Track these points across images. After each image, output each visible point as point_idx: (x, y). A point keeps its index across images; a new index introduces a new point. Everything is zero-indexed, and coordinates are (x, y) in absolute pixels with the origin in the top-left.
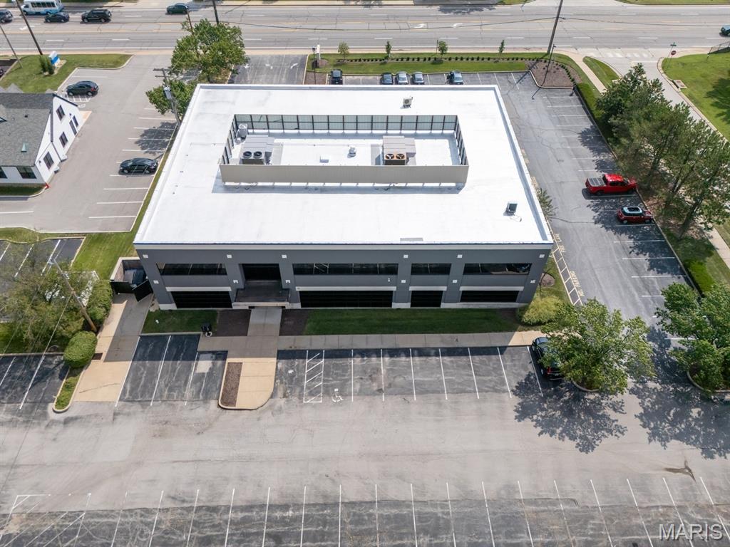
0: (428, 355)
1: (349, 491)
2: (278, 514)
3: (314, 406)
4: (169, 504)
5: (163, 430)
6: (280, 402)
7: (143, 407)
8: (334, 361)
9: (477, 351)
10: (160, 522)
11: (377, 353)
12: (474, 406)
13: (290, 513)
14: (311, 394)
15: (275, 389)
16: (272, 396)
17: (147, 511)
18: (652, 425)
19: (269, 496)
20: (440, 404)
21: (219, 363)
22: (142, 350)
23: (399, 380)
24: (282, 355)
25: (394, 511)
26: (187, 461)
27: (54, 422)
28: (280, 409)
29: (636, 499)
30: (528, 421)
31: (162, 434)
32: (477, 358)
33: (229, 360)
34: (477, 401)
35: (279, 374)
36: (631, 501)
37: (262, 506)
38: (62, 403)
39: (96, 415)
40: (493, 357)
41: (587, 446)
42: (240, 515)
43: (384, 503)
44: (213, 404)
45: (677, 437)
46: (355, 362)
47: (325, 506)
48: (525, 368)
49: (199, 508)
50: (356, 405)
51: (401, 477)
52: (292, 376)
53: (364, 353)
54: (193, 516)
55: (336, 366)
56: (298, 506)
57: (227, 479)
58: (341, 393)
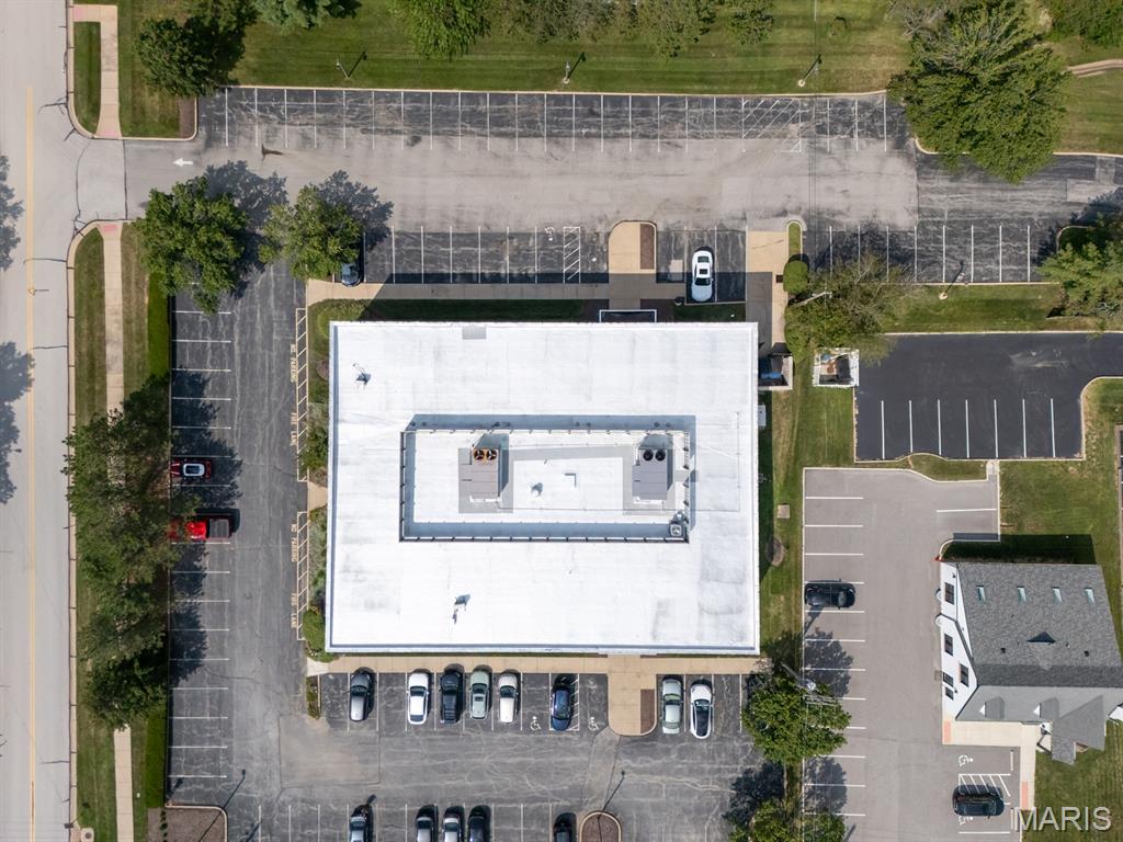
0: (463, 275)
1: (538, 146)
2: (593, 131)
3: (570, 223)
4: (680, 141)
5: (699, 205)
6: (601, 228)
7: (721, 225)
8: (554, 270)
9: (414, 278)
10: (684, 129)
11: (513, 279)
12: (427, 219)
13: (584, 131)
14: (573, 236)
15: (607, 242)
16: (608, 234)
17: (695, 136)
18: (277, 194)
19: (601, 145)
20: (458, 222)
21: (662, 270)
22: (740, 284)
23: (492, 249)
24: (603, 278)
25: (503, 129)
26: (674, 175)
27: (797, 211)
28: (601, 221)
29: (313, 132)
30: (383, 202)
31: (701, 199)
32: (416, 271)
33: (654, 271)
34: (423, 224)
35: (604, 257)
36: (319, 131)
37: (606, 137)
38: (794, 228)
39: (761, 218)
40: (400, 271)
41: (339, 176)
42: (622, 131)
43: (512, 135)
44: (661, 228)
45: (261, 181)
46: (534, 269)
47: (557, 135)
48: (375, 258)
49: (655, 137)
50: (532, 224)
51: (496, 156)
52: (592, 255)
53: (525, 279)
54: (659, 132)
55: (551, 264)
56: (578, 136)
57: (637, 159)
58: (546, 236)
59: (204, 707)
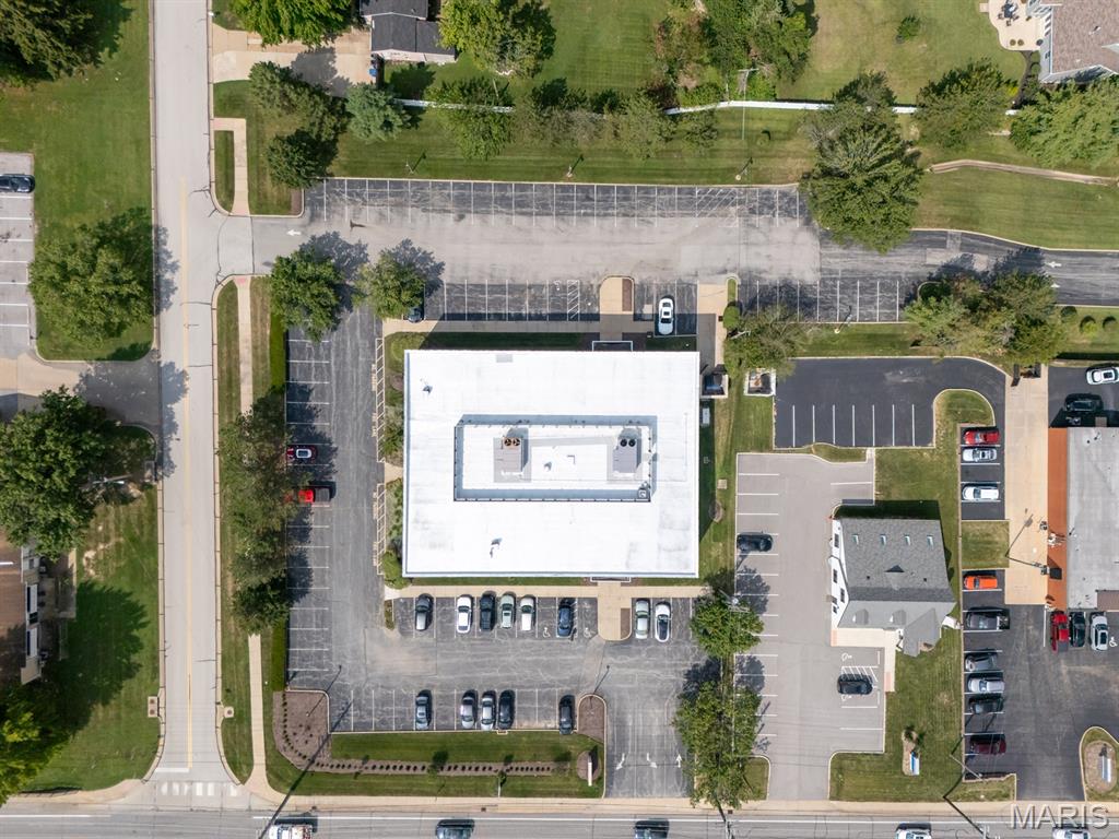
0: (495, 314)
1: (549, 222)
2: (589, 211)
3: (572, 278)
4: (651, 219)
5: (664, 265)
6: (594, 282)
7: (680, 280)
8: (560, 311)
9: (460, 317)
10: (653, 210)
11: (531, 318)
12: (470, 274)
13: (582, 211)
14: (575, 287)
15: (598, 291)
16: (600, 286)
17: (662, 216)
18: (362, 255)
19: (595, 221)
20: (492, 276)
21: (638, 312)
22: (693, 322)
23: (516, 296)
24: (596, 317)
25: (524, 210)
26: (647, 244)
27: (733, 270)
28: (594, 276)
29: (387, 211)
30: (438, 262)
31: (665, 261)
32: (461, 311)
33: (632, 313)
34: (467, 278)
35: (597, 302)
36: (391, 210)
37: (598, 215)
38: (732, 282)
39: (708, 275)
40: (450, 312)
41: (406, 243)
42: (610, 211)
43: (530, 214)
44: (637, 281)
45: (349, 246)
46: (546, 311)
47: (563, 214)
48: (432, 302)
49: (633, 216)
50: (545, 278)
51: (519, 229)
52: (588, 300)
53: (540, 317)
54: (636, 212)
55: (559, 306)
56: (578, 214)
57: (621, 231)
58: (555, 287)
59: (311, 621)
